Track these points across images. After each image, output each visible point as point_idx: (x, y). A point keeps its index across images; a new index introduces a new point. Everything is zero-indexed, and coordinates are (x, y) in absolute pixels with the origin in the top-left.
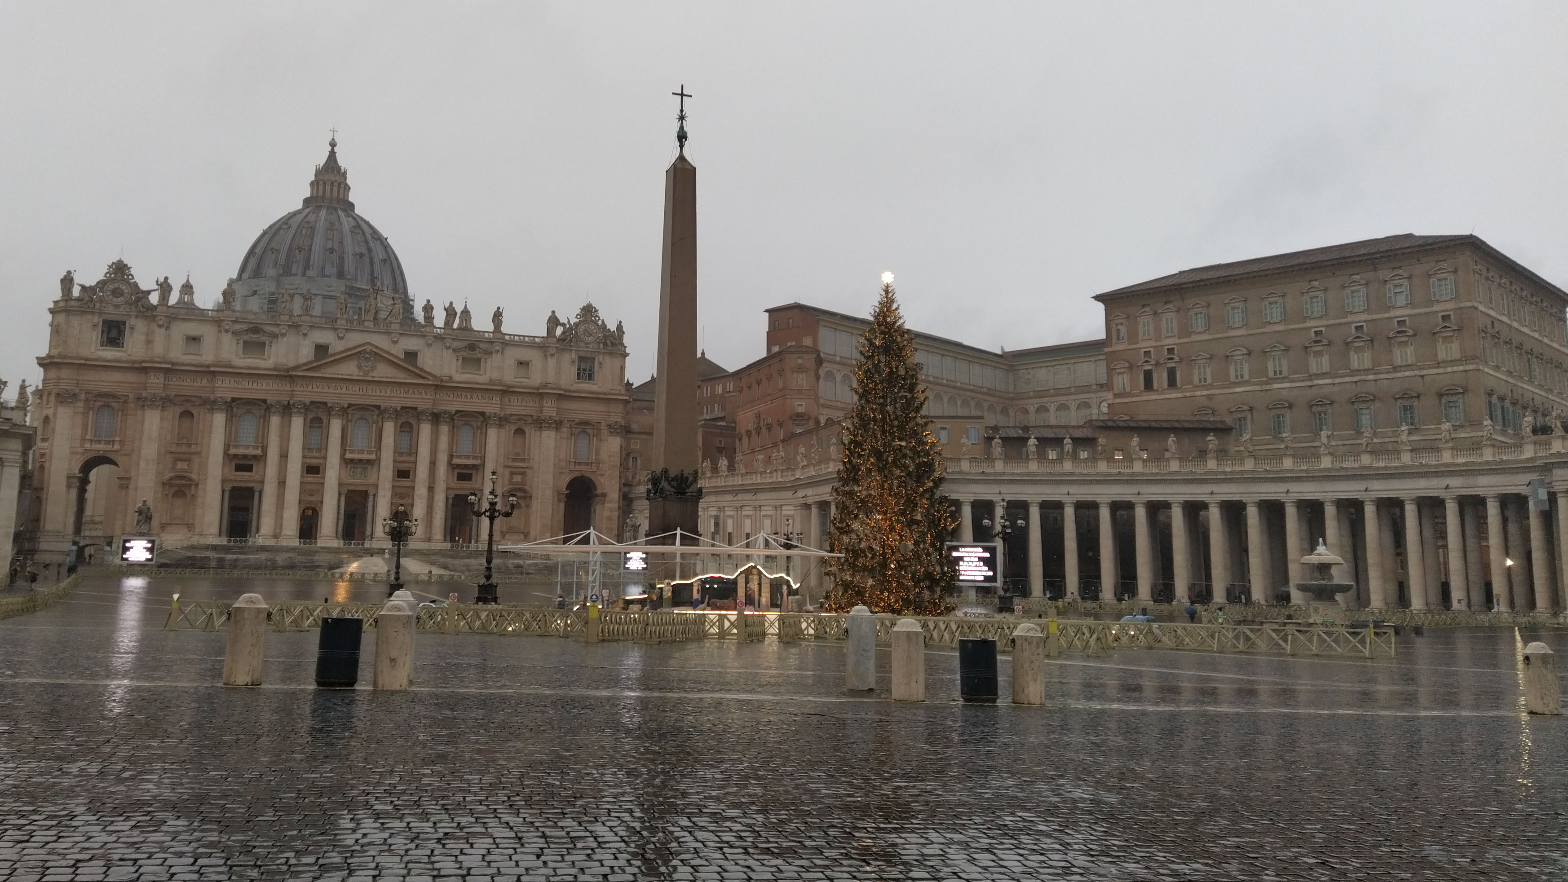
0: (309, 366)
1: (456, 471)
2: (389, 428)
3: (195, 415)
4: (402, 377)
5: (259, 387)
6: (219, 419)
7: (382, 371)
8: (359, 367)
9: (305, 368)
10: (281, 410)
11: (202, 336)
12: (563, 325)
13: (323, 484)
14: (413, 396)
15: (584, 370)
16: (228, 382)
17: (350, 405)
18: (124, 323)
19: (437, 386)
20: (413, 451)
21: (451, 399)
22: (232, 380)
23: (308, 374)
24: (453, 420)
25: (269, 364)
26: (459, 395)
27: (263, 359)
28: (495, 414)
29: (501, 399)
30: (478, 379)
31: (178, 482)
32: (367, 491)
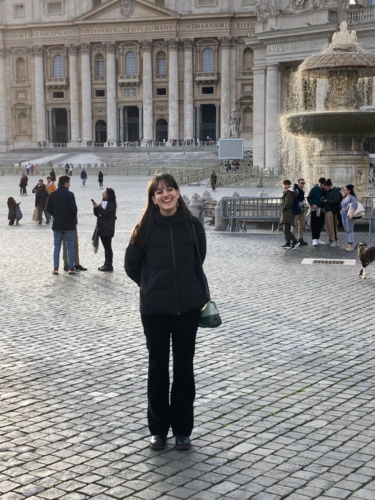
0: (87, 16)
1: (201, 86)
2: (147, 56)
3: (25, 59)
4: (153, 16)
5: (59, 36)
6: (38, 61)
7: (139, 13)
8: (122, 13)
9: (84, 17)
10: (75, 51)
11: (24, 3)
13: (106, 102)
14: (161, 30)
16: (39, 34)
17: (118, 43)
19: (178, 20)
20: (166, 74)
21: (191, 29)
22: (42, 32)
23: (86, 22)
24: (196, 46)
25: (65, 18)
26: (197, 25)
27: (60, 15)
28: (225, 37)
29: (231, 26)
30: (212, 10)
31: (20, 107)
32: (137, 106)
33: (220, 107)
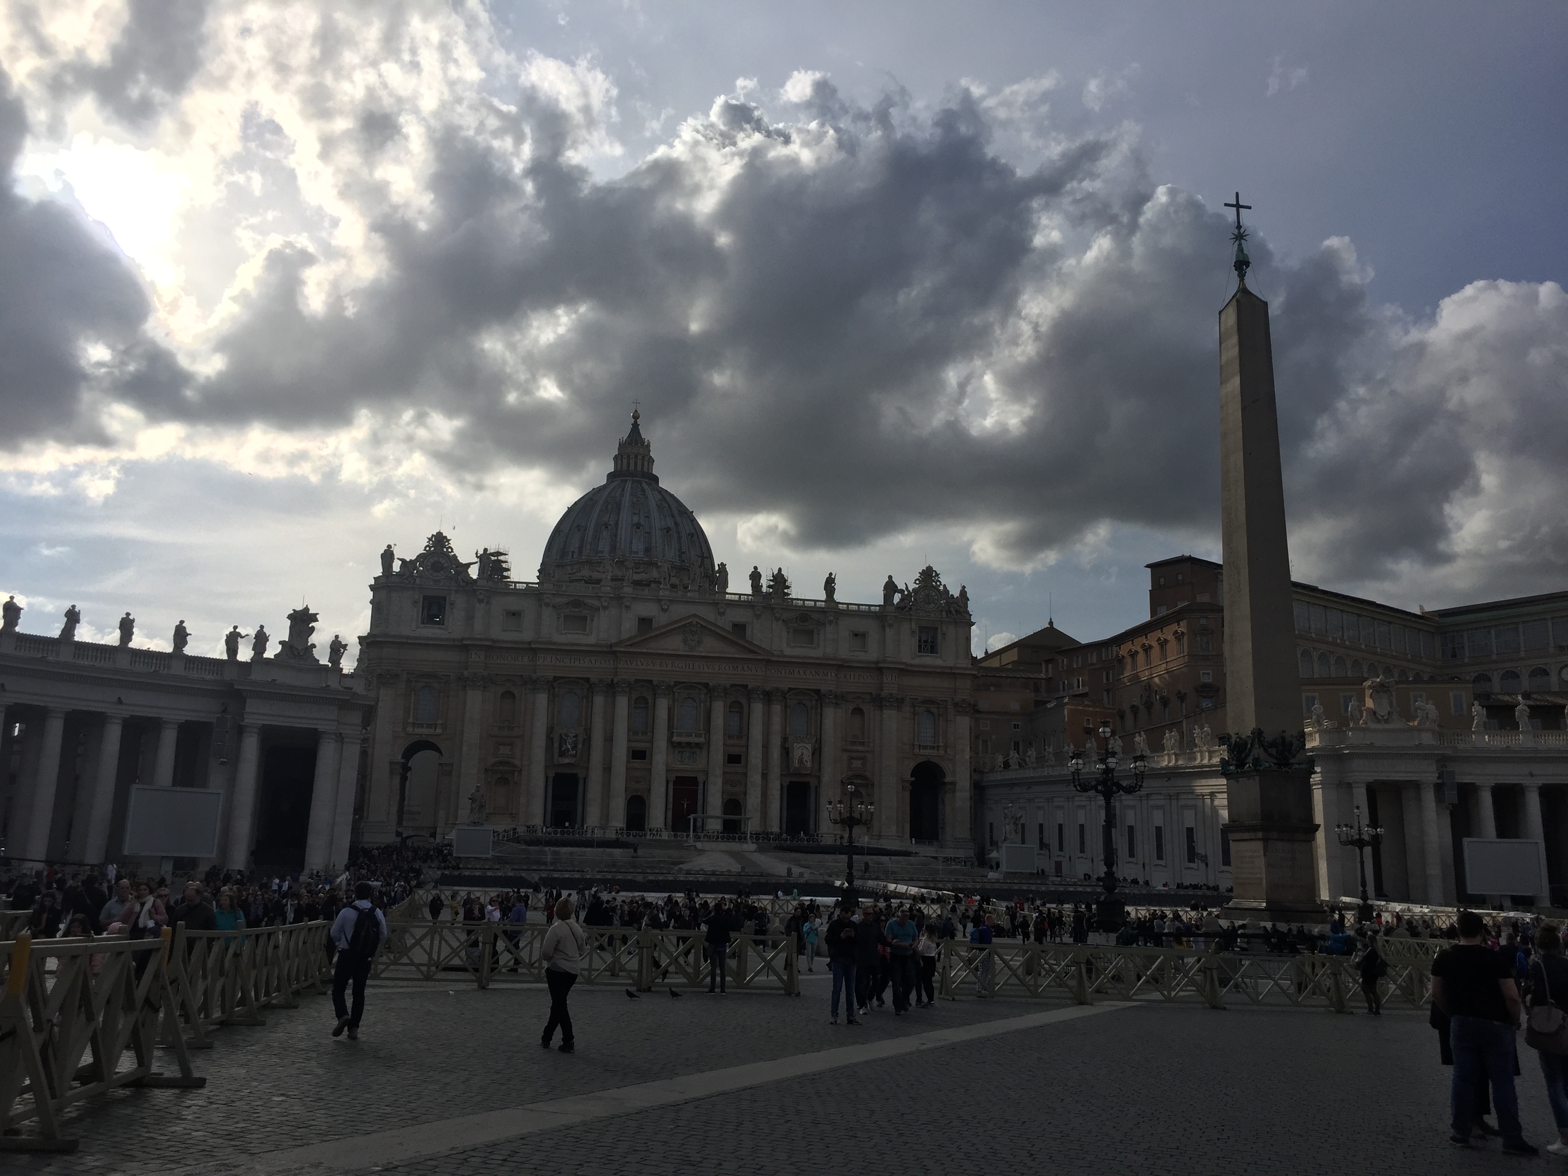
0: (632, 642)
2: (719, 708)
3: (517, 696)
4: (731, 652)
5: (581, 665)
6: (542, 699)
7: (710, 646)
8: (685, 642)
9: (629, 643)
10: (605, 689)
11: (523, 611)
12: (901, 591)
13: (650, 770)
14: (743, 672)
15: (926, 642)
16: (549, 660)
17: (677, 683)
18: (444, 599)
19: (767, 661)
20: (743, 733)
21: (783, 675)
22: (554, 657)
23: (631, 650)
24: (786, 699)
25: (591, 639)
26: (792, 671)
27: (584, 634)
28: (831, 691)
29: (836, 675)
30: (812, 653)
31: (501, 768)
32: (696, 778)
33: (816, 787)
